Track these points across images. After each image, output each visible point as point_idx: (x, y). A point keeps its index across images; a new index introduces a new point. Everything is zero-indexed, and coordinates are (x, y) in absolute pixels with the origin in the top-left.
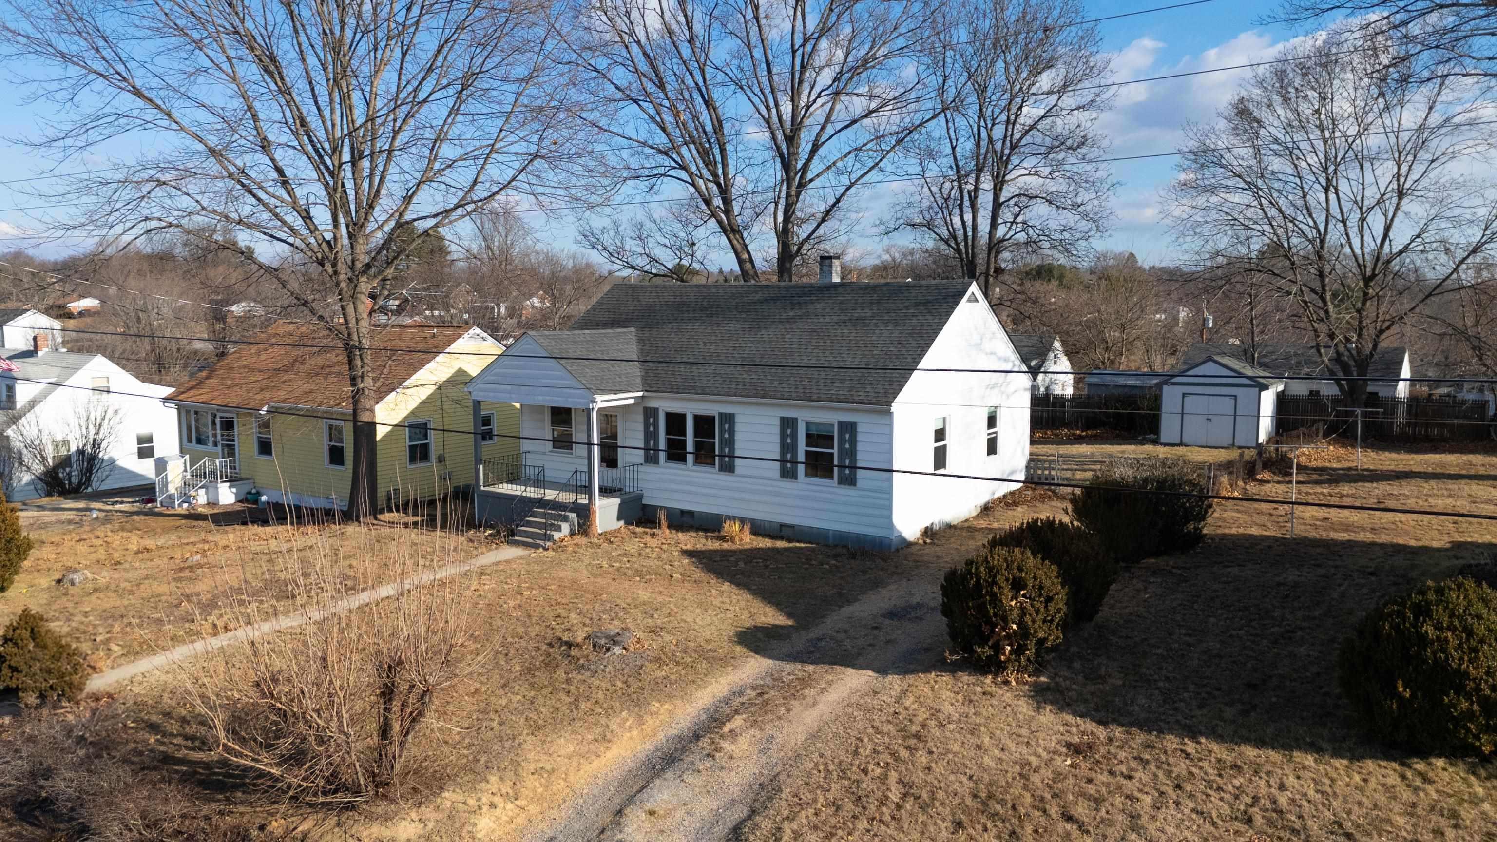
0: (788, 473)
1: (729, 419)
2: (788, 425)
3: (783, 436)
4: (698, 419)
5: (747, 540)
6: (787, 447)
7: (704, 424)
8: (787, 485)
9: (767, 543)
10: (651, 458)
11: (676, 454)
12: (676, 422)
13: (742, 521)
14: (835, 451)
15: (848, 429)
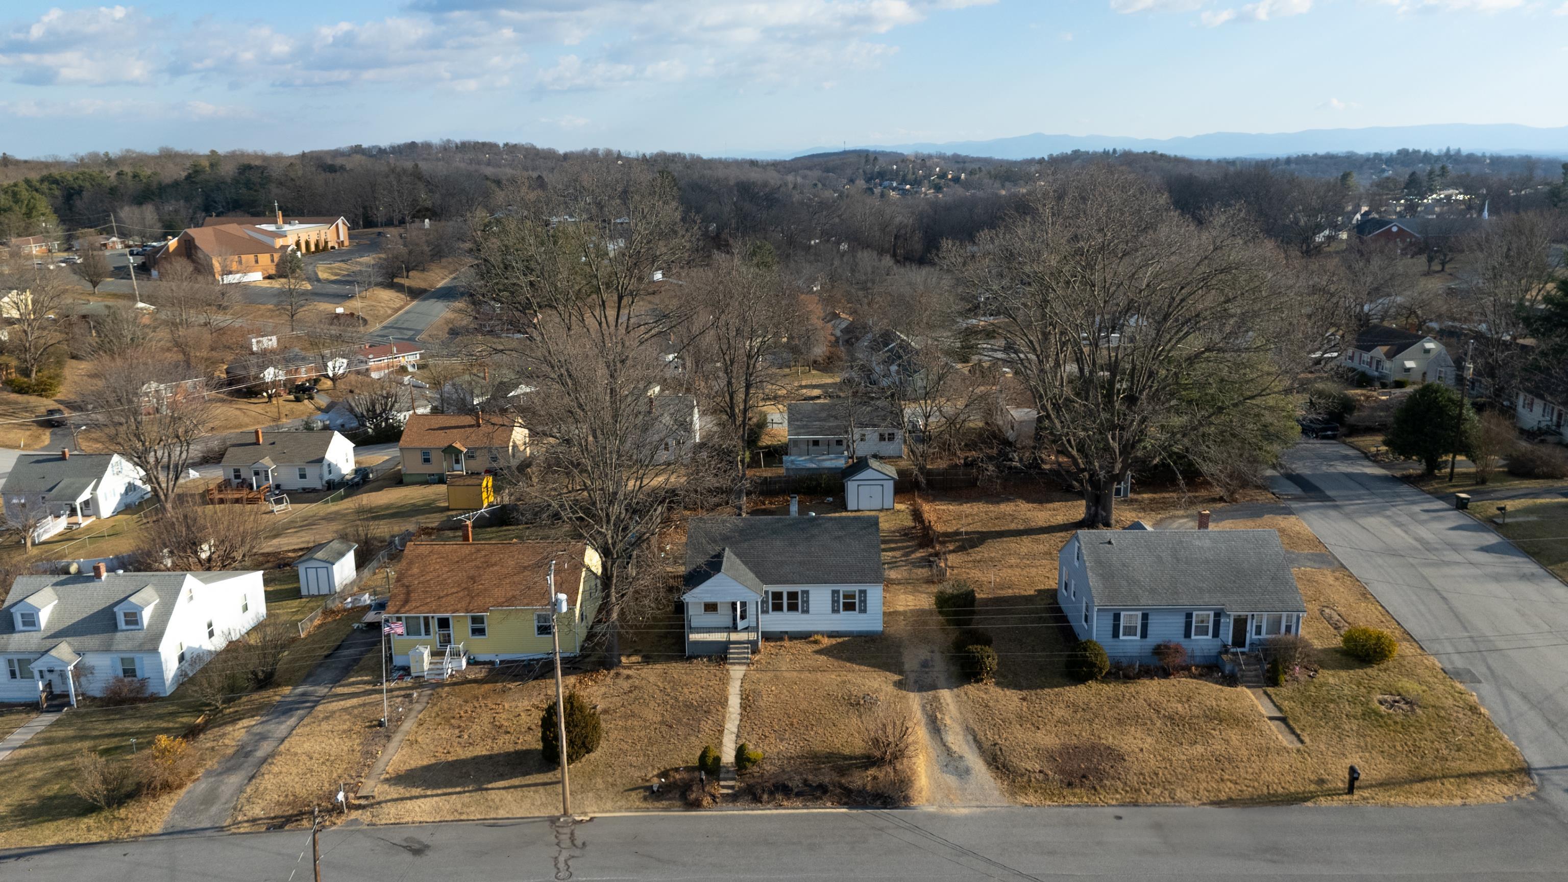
0: (835, 610)
1: (806, 593)
2: (835, 593)
3: (833, 597)
4: (789, 594)
5: (826, 642)
6: (835, 602)
7: (793, 596)
8: (836, 616)
9: (834, 641)
10: (765, 612)
11: (778, 607)
12: (777, 596)
13: (822, 634)
14: (857, 601)
15: (863, 593)
